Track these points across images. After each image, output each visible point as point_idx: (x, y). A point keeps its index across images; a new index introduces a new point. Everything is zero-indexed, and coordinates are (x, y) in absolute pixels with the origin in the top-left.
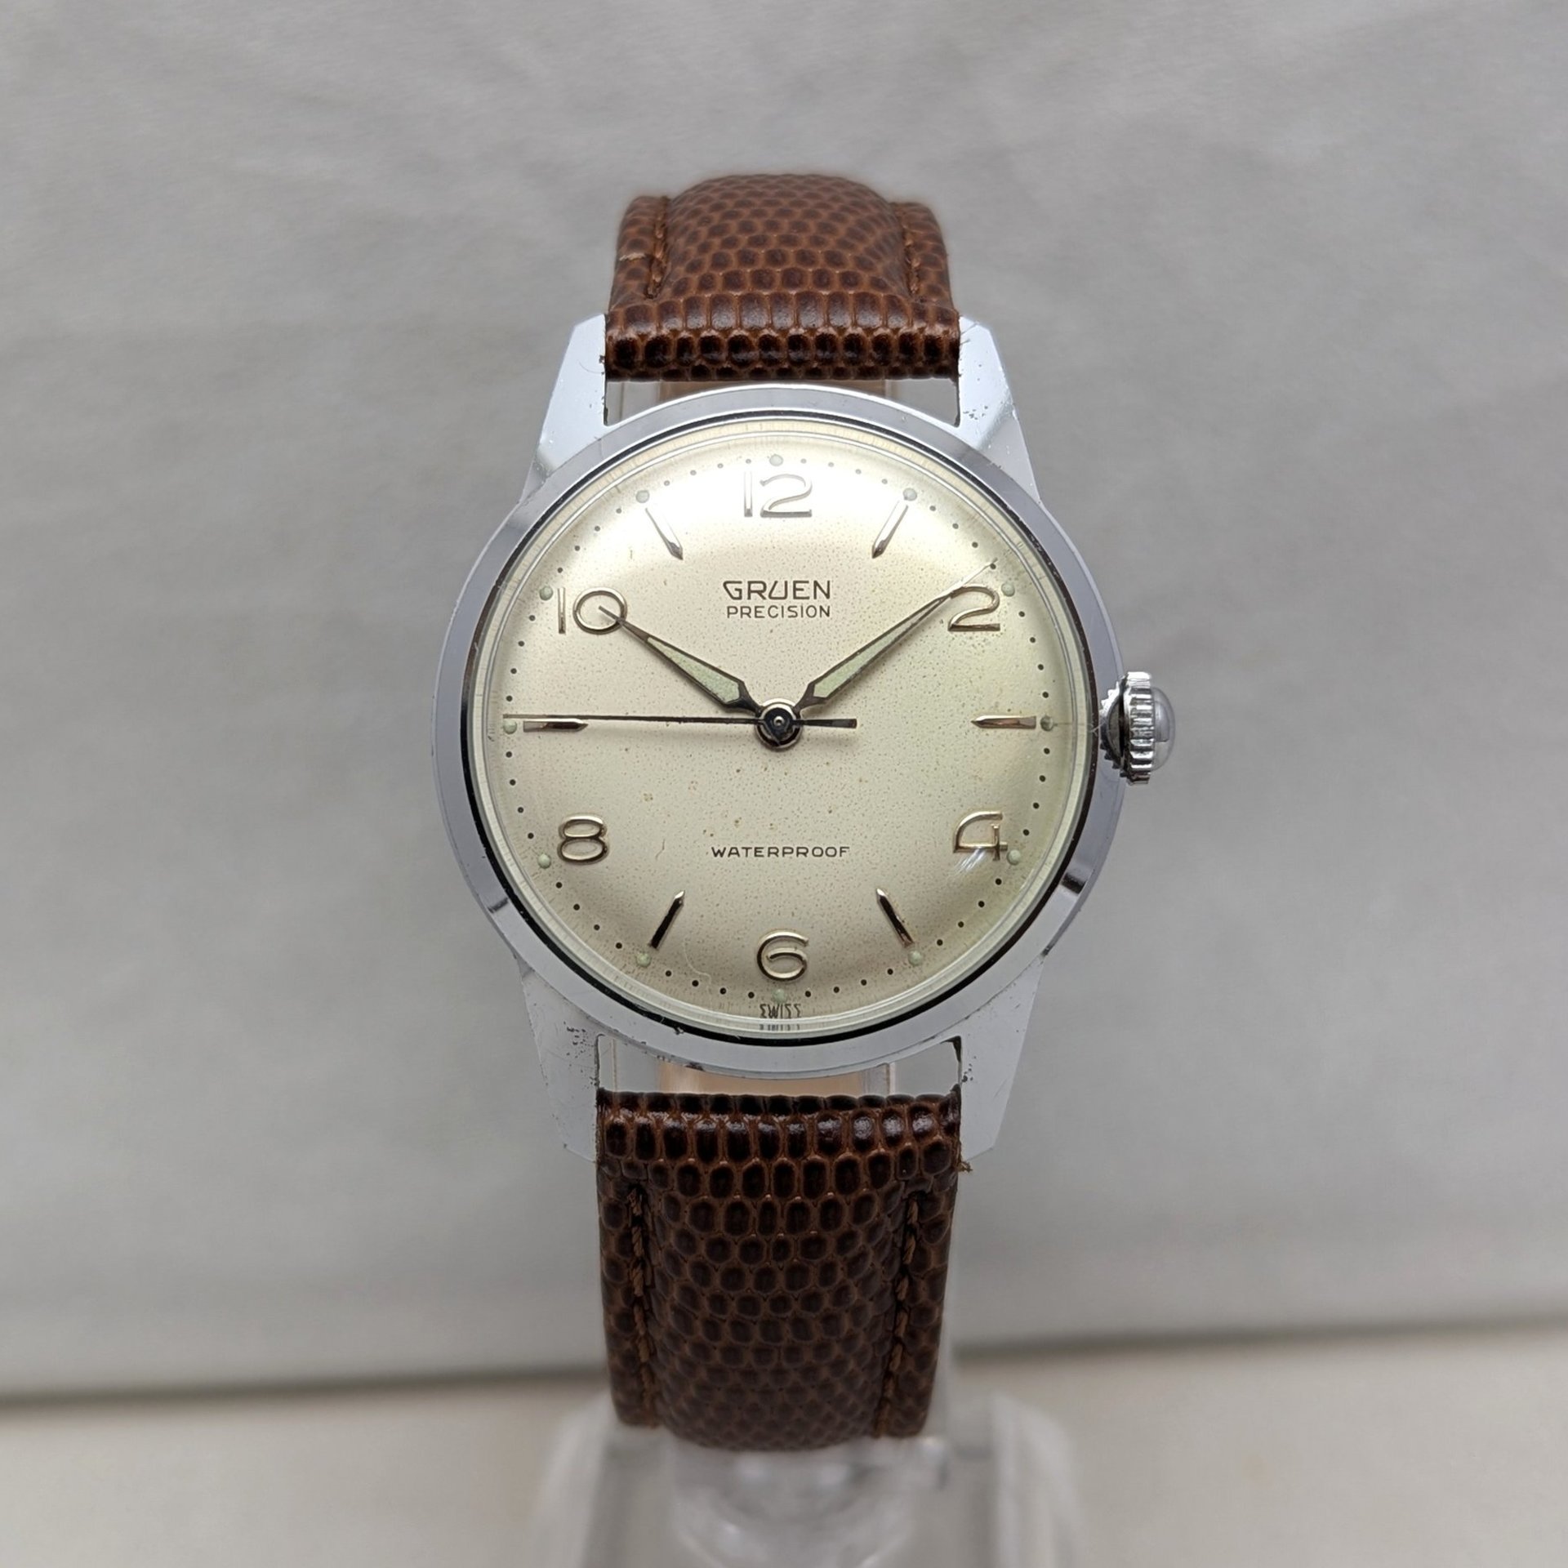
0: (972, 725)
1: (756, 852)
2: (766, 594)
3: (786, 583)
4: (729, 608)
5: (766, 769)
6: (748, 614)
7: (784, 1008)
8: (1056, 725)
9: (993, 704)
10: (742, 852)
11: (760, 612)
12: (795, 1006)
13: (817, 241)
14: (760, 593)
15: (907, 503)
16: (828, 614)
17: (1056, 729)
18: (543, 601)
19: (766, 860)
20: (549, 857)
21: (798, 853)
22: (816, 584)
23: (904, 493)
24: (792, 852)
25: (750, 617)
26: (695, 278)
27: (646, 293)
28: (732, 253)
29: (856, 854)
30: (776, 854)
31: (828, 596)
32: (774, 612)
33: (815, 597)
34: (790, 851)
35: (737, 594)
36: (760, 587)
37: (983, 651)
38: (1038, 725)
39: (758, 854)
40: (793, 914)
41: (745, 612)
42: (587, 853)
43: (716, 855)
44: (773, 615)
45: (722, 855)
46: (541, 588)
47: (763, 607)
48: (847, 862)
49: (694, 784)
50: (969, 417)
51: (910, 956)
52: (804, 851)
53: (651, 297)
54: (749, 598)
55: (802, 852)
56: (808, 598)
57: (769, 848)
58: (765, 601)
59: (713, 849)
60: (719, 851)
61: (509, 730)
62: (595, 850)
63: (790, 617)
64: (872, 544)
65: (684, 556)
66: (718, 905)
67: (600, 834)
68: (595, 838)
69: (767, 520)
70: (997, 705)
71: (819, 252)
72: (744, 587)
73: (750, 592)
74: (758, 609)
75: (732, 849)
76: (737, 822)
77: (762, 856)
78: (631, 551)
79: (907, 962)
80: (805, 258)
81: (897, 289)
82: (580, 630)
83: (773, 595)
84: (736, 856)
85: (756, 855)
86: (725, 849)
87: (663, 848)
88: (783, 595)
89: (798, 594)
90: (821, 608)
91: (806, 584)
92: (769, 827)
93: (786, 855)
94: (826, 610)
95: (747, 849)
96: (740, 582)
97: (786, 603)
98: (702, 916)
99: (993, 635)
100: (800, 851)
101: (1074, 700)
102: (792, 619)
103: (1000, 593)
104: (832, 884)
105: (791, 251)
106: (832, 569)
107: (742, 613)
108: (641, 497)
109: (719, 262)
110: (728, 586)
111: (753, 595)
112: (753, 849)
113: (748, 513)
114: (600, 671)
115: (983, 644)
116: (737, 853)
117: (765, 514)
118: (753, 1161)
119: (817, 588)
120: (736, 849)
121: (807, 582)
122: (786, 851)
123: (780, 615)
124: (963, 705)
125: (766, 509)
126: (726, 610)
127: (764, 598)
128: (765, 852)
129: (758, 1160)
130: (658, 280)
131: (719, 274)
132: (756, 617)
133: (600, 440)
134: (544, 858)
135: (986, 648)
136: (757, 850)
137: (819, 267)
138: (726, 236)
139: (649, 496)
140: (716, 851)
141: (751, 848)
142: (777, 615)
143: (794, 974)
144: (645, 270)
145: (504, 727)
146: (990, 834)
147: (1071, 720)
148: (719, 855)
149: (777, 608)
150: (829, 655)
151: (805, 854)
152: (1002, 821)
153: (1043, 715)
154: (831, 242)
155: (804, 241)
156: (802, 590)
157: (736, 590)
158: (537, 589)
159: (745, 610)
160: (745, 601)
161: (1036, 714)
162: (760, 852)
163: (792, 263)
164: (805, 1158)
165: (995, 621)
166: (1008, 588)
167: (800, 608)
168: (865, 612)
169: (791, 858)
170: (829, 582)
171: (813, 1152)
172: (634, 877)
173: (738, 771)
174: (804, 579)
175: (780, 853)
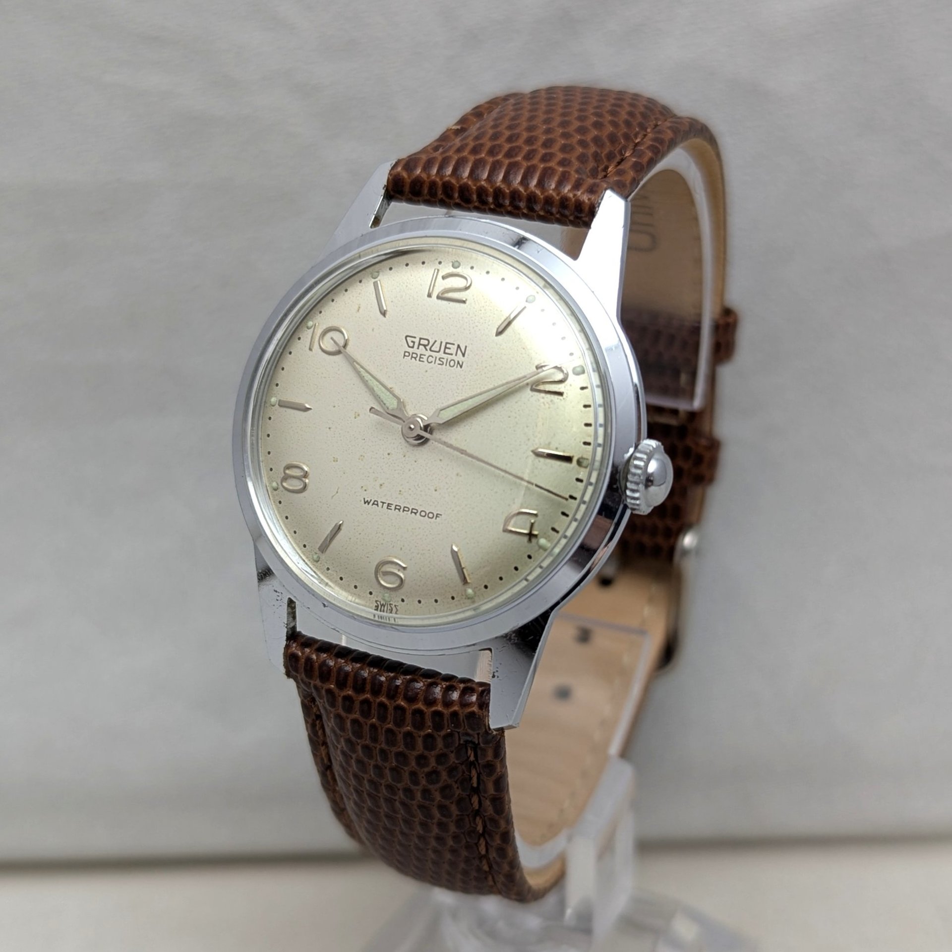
0: (531, 454)
1: (388, 506)
2: (428, 348)
3: (441, 342)
4: (405, 352)
5: (404, 456)
6: (415, 358)
7: (389, 605)
8: (584, 463)
9: (547, 442)
10: (380, 504)
11: (422, 358)
12: (395, 606)
14: (425, 346)
15: (525, 304)
16: (461, 367)
18: (306, 330)
19: (393, 513)
20: (277, 484)
21: (412, 512)
22: (459, 346)
23: (527, 297)
25: (416, 360)
29: (445, 520)
30: (399, 510)
31: (464, 355)
32: (430, 359)
33: (456, 355)
35: (411, 344)
36: (426, 342)
37: (549, 408)
38: (575, 461)
39: (389, 507)
40: (401, 549)
41: (413, 356)
42: (296, 486)
43: (365, 503)
44: (429, 361)
45: (369, 504)
47: (425, 355)
48: (439, 524)
49: (362, 457)
51: (465, 591)
54: (418, 348)
55: (414, 512)
56: (452, 354)
57: (396, 505)
58: (427, 352)
59: (364, 499)
60: (367, 501)
61: (272, 403)
62: (300, 485)
63: (439, 364)
64: (497, 327)
65: (387, 316)
66: (360, 534)
67: (304, 476)
68: (302, 478)
69: (440, 301)
70: (549, 444)
72: (417, 340)
73: (420, 344)
74: (422, 356)
75: (375, 501)
76: (381, 485)
77: (391, 509)
78: (359, 307)
79: (464, 594)
82: (320, 350)
83: (432, 349)
84: (376, 506)
85: (387, 508)
86: (371, 500)
87: (337, 492)
88: (438, 350)
89: (447, 351)
90: (458, 362)
91: (453, 346)
92: (399, 492)
93: (405, 512)
94: (461, 363)
95: (383, 503)
96: (415, 337)
97: (438, 355)
98: (350, 539)
99: (558, 399)
102: (440, 366)
103: (570, 372)
104: (427, 535)
106: (470, 339)
107: (412, 357)
108: (375, 275)
110: (408, 338)
111: (421, 347)
112: (386, 504)
113: (429, 296)
114: (326, 378)
115: (550, 403)
116: (377, 505)
117: (438, 297)
118: (366, 696)
119: (459, 349)
120: (377, 501)
121: (453, 344)
123: (434, 362)
124: (529, 439)
125: (441, 294)
126: (403, 353)
127: (426, 350)
128: (393, 507)
129: (369, 696)
132: (420, 360)
134: (274, 484)
135: (552, 406)
139: (378, 275)
140: (366, 500)
141: (385, 503)
142: (432, 362)
143: (395, 586)
145: (270, 401)
146: (528, 526)
148: (367, 504)
149: (433, 357)
150: (456, 393)
151: (415, 513)
152: (537, 519)
153: (580, 456)
156: (450, 348)
157: (412, 342)
159: (414, 355)
160: (415, 350)
161: (575, 454)
162: (391, 506)
164: (395, 701)
165: (561, 390)
166: (577, 370)
167: (445, 360)
168: (483, 370)
169: (407, 514)
170: (466, 347)
171: (400, 700)
172: (318, 506)
173: (389, 454)
174: (452, 342)
175: (402, 510)
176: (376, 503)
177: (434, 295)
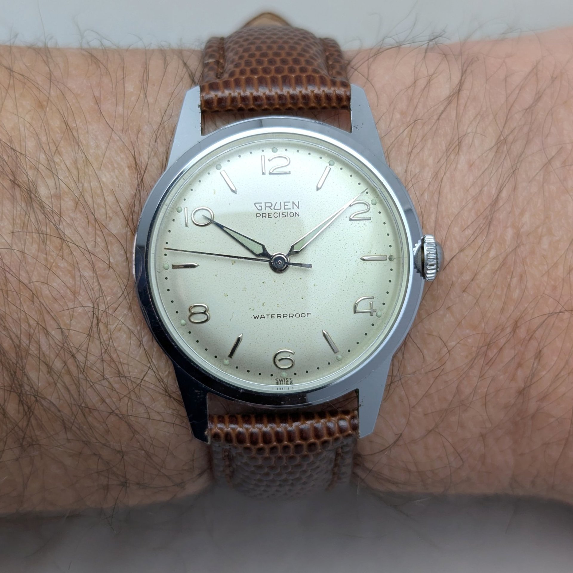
0: (361, 260)
1: (272, 316)
2: (272, 208)
3: (281, 203)
4: (257, 214)
5: (275, 281)
6: (265, 216)
7: (285, 379)
8: (395, 258)
10: (266, 317)
11: (270, 215)
12: (290, 379)
13: (289, 54)
14: (270, 207)
15: (331, 167)
16: (299, 216)
17: (395, 260)
18: (179, 213)
19: (276, 320)
20: (185, 321)
21: (289, 316)
22: (293, 203)
23: (329, 162)
24: (287, 316)
25: (266, 218)
26: (238, 70)
27: (217, 76)
28: (253, 60)
29: (314, 316)
30: (280, 317)
31: (298, 208)
33: (293, 209)
34: (286, 315)
35: (260, 208)
36: (270, 205)
37: (364, 229)
38: (388, 259)
39: (273, 317)
40: (288, 342)
42: (201, 319)
43: (255, 318)
44: (276, 216)
45: (258, 318)
46: (177, 207)
47: (271, 213)
48: (310, 319)
49: (245, 289)
50: (356, 129)
51: (337, 357)
52: (292, 315)
53: (219, 78)
54: (265, 210)
56: (290, 209)
57: (277, 315)
58: (272, 211)
60: (256, 317)
61: (166, 268)
62: (204, 318)
63: (283, 217)
64: (316, 185)
65: (237, 193)
66: (257, 339)
67: (206, 311)
68: (204, 313)
69: (272, 176)
70: (370, 251)
71: (290, 59)
72: (263, 205)
73: (266, 207)
74: (269, 214)
75: (262, 315)
76: (263, 304)
77: (274, 318)
78: (215, 191)
79: (336, 359)
80: (284, 62)
81: (324, 72)
82: (194, 225)
84: (264, 318)
85: (272, 318)
86: (259, 315)
87: (233, 316)
88: (280, 208)
89: (286, 207)
90: (296, 213)
91: (289, 203)
92: (277, 306)
93: (284, 317)
94: (298, 214)
95: (268, 315)
96: (261, 203)
97: (281, 211)
98: (250, 344)
99: (368, 222)
100: (290, 315)
101: (402, 248)
102: (284, 218)
103: (370, 204)
104: (304, 329)
105: (278, 59)
106: (300, 197)
107: (263, 216)
108: (218, 167)
109: (248, 63)
110: (256, 204)
111: (267, 208)
112: (271, 315)
113: (263, 174)
114: (204, 243)
115: (364, 226)
116: (264, 317)
117: (270, 174)
119: (294, 204)
121: (290, 202)
122: (284, 315)
123: (279, 216)
124: (356, 252)
125: (271, 172)
127: (271, 209)
128: (276, 316)
130: (221, 71)
131: (248, 69)
132: (269, 217)
133: (200, 142)
134: (183, 322)
136: (272, 315)
137: (290, 65)
138: (250, 53)
139: (221, 167)
140: (255, 317)
143: (289, 366)
144: (216, 67)
145: (164, 267)
146: (369, 306)
147: (401, 256)
148: (256, 318)
149: (277, 213)
151: (292, 316)
152: (374, 300)
153: (390, 255)
154: (295, 54)
155: (283, 55)
156: (287, 205)
158: (175, 208)
160: (263, 211)
161: (387, 255)
163: (278, 64)
165: (369, 216)
166: (374, 202)
167: (287, 213)
168: (314, 214)
169: (286, 318)
170: (299, 202)
172: (221, 328)
173: (263, 283)
174: (288, 201)
175: (282, 317)
176: (263, 316)
177: (267, 173)
